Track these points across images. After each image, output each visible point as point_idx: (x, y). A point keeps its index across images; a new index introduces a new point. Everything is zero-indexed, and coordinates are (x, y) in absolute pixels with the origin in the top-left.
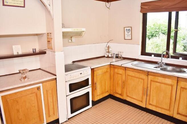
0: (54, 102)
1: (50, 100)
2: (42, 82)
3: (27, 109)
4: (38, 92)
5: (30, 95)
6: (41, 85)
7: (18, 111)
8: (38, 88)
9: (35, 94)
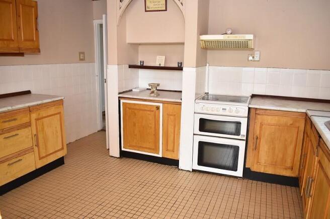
0: (176, 135)
1: (171, 129)
2: (163, 102)
3: (143, 127)
4: (157, 112)
5: (148, 112)
6: (161, 105)
7: (135, 125)
8: (158, 108)
9: (153, 113)
